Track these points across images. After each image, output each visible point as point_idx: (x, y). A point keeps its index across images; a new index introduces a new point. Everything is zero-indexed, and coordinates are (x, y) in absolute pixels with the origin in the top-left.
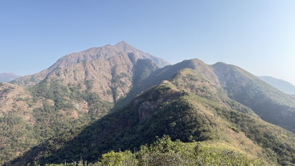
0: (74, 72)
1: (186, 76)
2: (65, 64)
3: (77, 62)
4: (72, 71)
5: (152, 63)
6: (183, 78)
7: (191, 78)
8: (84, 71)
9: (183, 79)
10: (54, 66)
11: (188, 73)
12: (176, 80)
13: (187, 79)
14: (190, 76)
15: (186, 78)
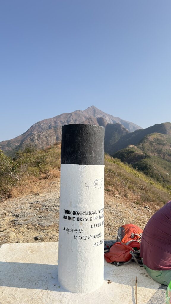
0: (46, 137)
1: (153, 140)
2: (38, 130)
3: (48, 128)
4: (45, 137)
5: (122, 128)
6: (150, 142)
7: (159, 143)
8: (56, 137)
9: (150, 144)
10: (28, 132)
11: (155, 138)
12: (143, 144)
13: (154, 144)
14: (158, 141)
15: (153, 142)
